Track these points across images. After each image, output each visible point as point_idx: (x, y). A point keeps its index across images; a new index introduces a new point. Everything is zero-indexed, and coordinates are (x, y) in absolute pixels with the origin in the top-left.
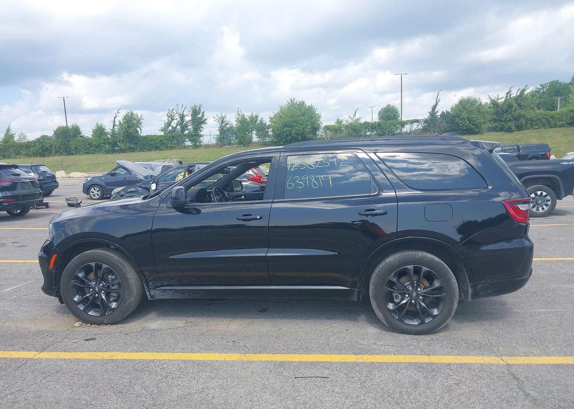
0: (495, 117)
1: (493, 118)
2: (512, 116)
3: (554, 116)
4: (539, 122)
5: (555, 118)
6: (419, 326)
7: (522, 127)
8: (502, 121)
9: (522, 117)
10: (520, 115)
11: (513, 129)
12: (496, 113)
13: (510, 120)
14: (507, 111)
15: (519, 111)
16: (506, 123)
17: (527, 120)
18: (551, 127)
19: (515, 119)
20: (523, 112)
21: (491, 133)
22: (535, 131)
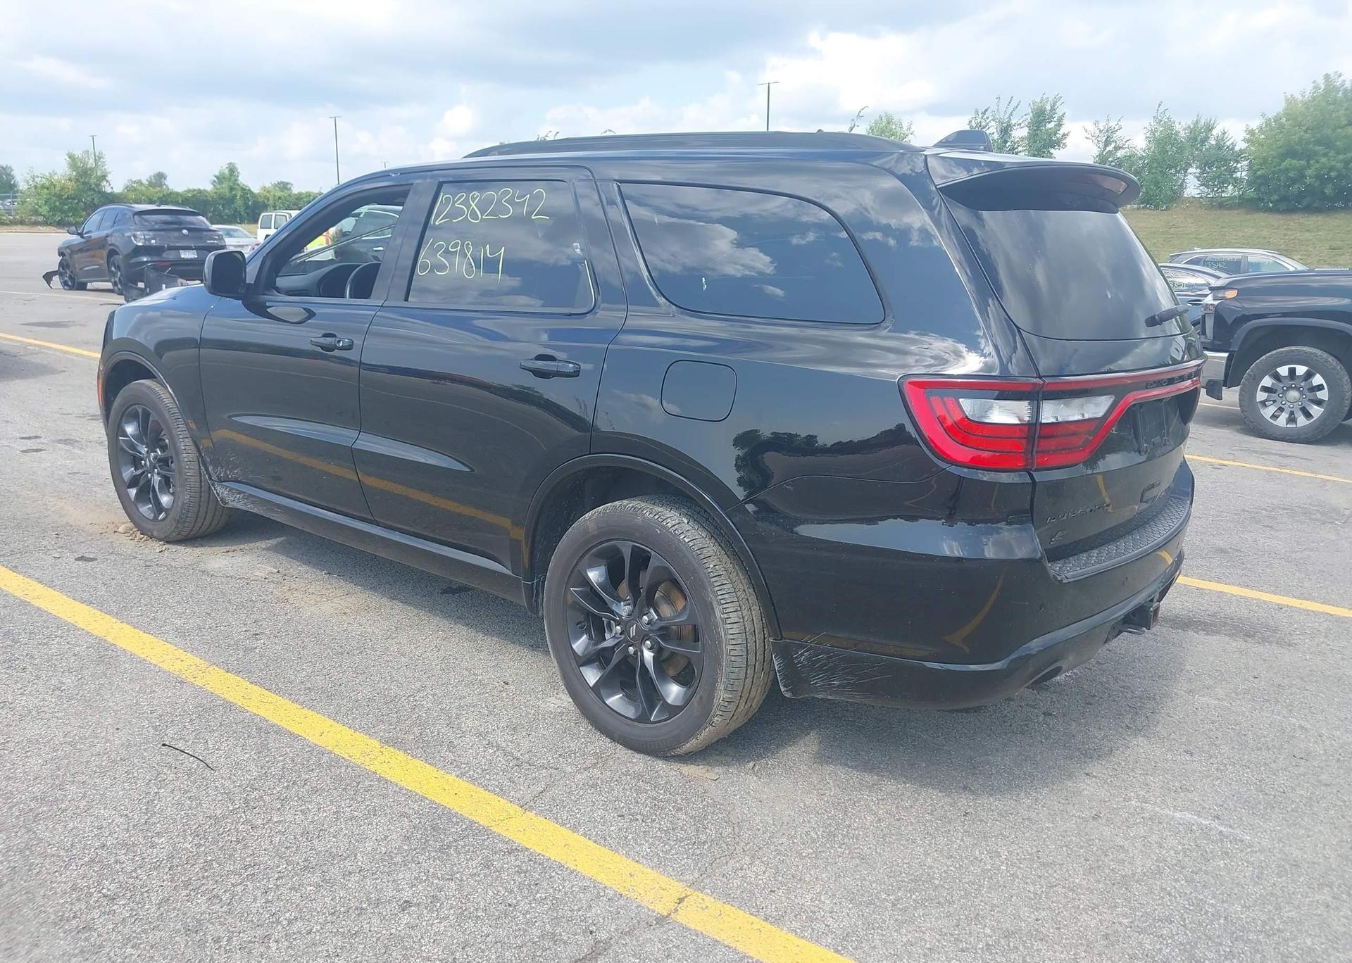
6: (636, 723)
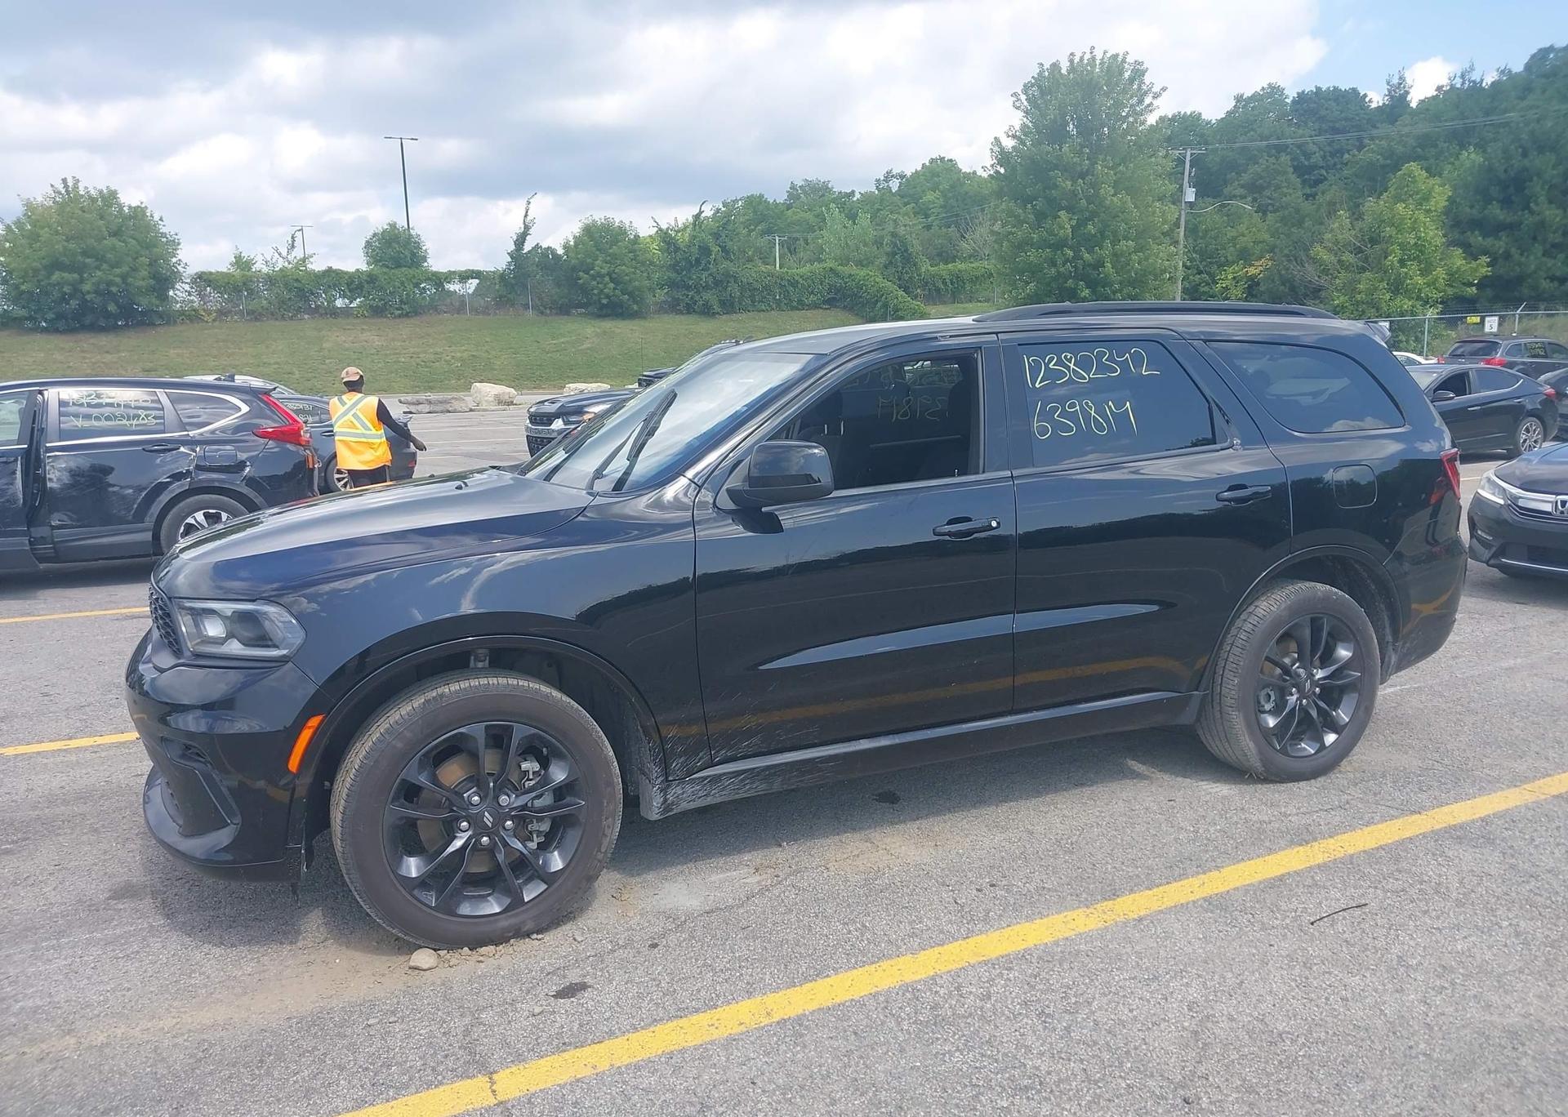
0: (673, 275)
1: (669, 278)
2: (711, 275)
3: (797, 282)
4: (769, 294)
5: (800, 286)
7: (732, 305)
8: (688, 288)
9: (732, 280)
10: (727, 275)
11: (717, 308)
12: (674, 267)
13: (707, 288)
14: (698, 261)
15: (725, 265)
16: (698, 292)
17: (742, 289)
18: (793, 308)
19: (717, 283)
20: (733, 268)
21: (666, 318)
22: (762, 315)
